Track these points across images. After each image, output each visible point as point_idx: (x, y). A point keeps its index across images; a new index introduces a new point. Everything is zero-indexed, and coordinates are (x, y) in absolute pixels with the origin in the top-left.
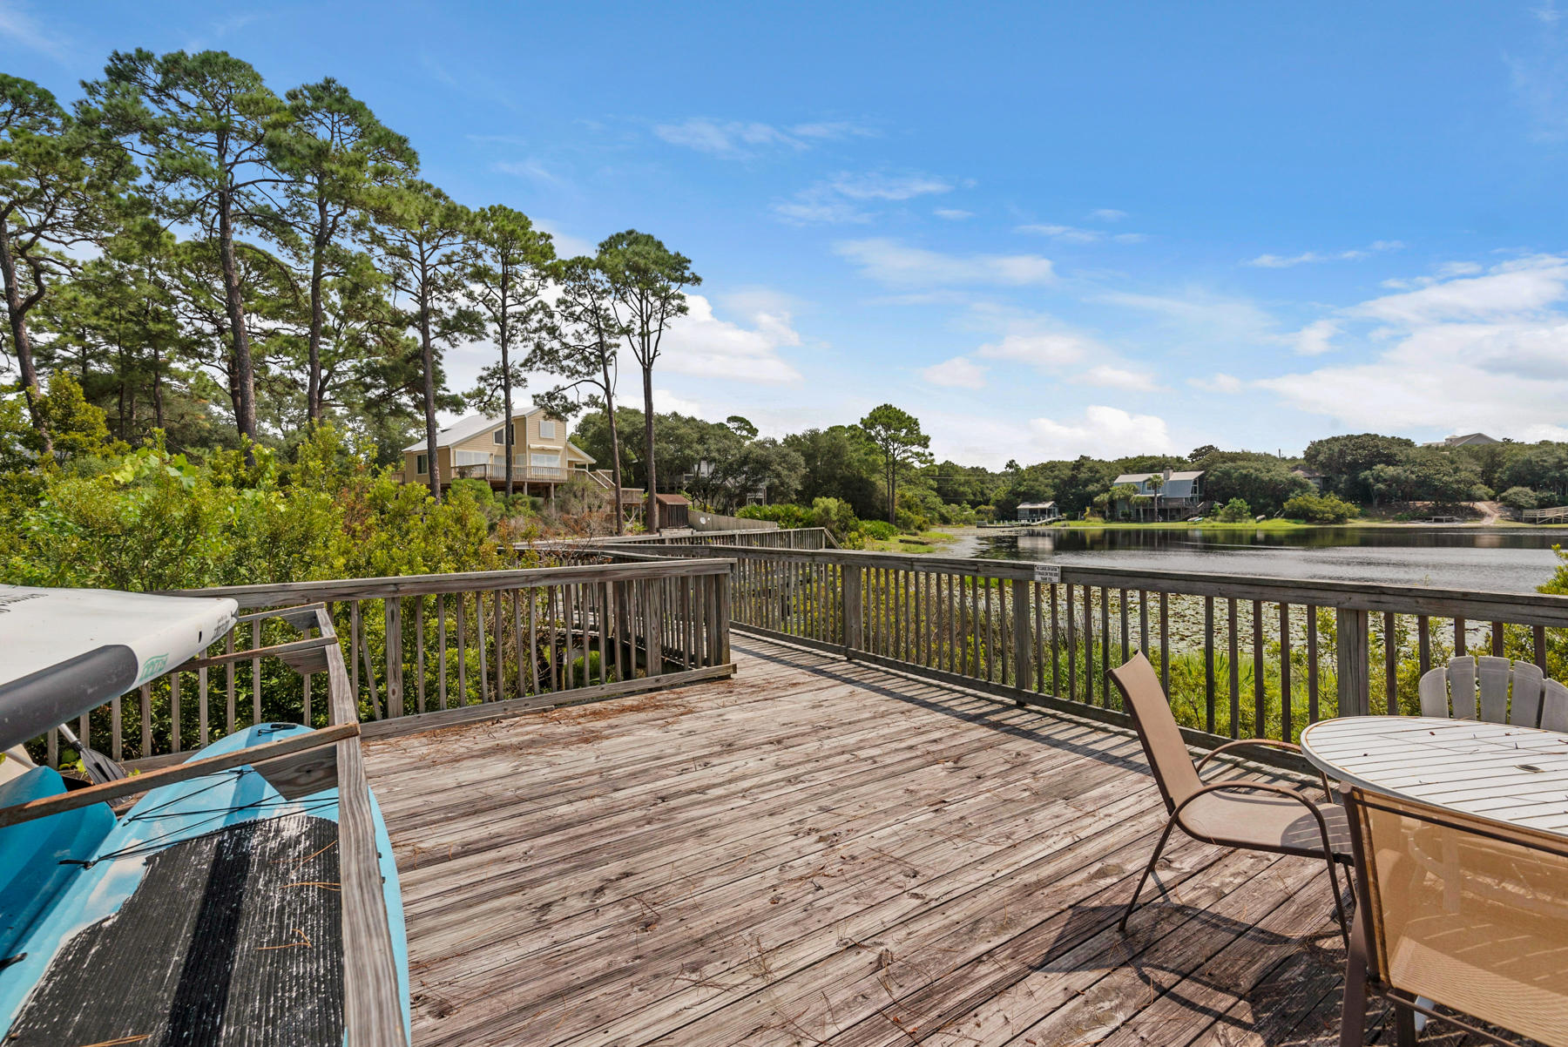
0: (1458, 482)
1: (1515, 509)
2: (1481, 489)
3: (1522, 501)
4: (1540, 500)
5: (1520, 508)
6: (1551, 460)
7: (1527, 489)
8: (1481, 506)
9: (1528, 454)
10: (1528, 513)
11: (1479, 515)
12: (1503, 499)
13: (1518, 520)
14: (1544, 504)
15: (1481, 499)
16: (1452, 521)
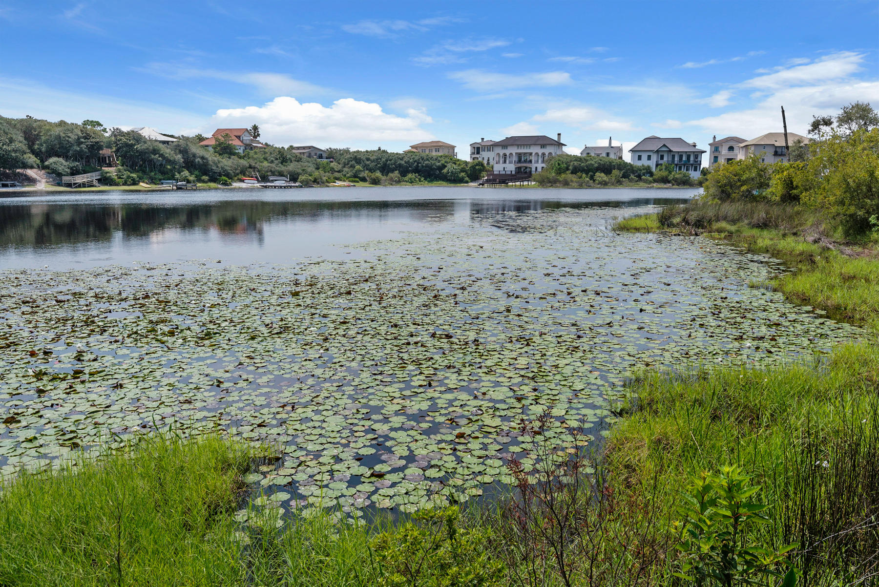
0: (15, 151)
1: (56, 176)
2: (32, 159)
3: (60, 169)
4: (71, 168)
5: (59, 175)
6: (73, 137)
7: (61, 160)
8: (30, 172)
9: (57, 131)
10: (66, 179)
11: (32, 181)
12: (45, 168)
13: (59, 185)
14: (74, 172)
15: (32, 167)
16: (13, 186)
